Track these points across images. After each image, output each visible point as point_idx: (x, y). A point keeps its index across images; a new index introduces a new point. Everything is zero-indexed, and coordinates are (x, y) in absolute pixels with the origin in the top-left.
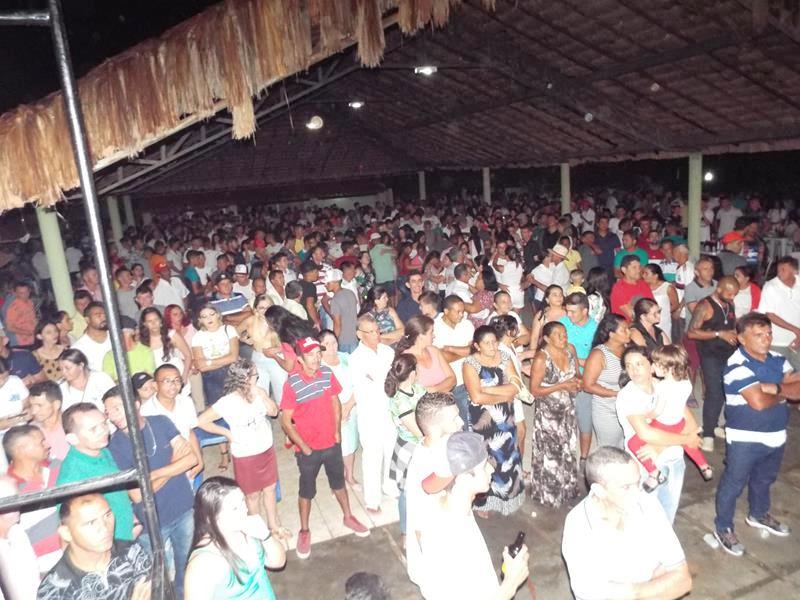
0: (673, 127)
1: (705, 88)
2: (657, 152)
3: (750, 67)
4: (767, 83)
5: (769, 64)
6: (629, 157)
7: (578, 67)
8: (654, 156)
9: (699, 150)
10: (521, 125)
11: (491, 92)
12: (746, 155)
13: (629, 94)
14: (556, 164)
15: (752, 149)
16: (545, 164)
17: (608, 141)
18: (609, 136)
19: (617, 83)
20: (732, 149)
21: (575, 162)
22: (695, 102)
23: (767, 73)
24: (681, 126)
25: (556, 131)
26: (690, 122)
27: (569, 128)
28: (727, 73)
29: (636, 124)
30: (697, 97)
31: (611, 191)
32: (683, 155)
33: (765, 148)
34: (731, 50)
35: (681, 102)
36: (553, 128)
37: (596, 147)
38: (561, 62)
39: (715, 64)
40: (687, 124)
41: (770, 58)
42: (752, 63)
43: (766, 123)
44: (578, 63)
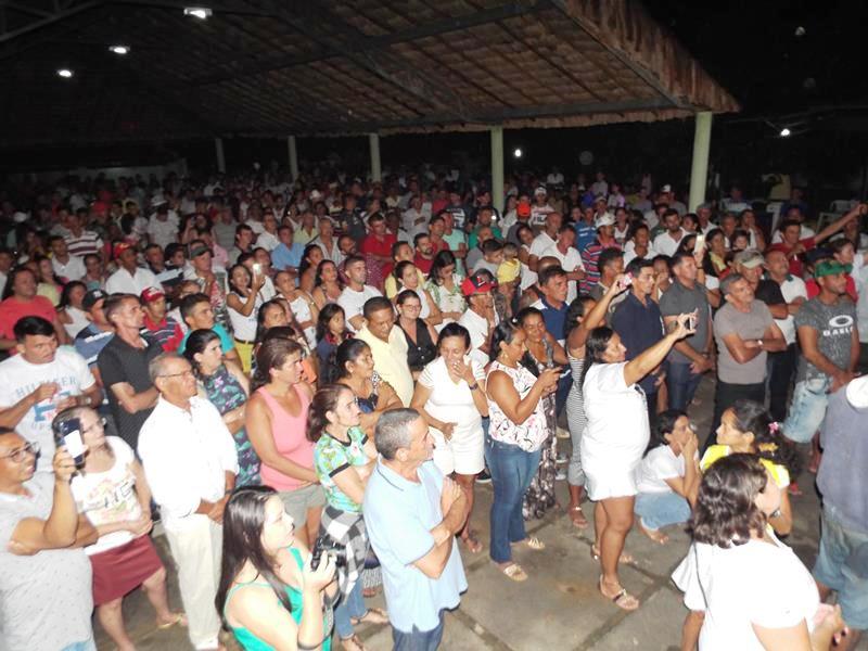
0: (474, 99)
1: (499, 59)
2: (463, 125)
3: (535, 40)
4: (554, 59)
5: (551, 38)
6: (437, 128)
7: (374, 26)
8: (461, 129)
9: (499, 123)
10: (322, 88)
11: (285, 48)
12: (541, 130)
13: (430, 60)
14: (365, 134)
15: (546, 124)
16: (354, 134)
17: (415, 111)
18: (415, 104)
19: (416, 48)
20: (530, 124)
21: (385, 132)
22: (492, 74)
23: (552, 48)
24: (481, 98)
25: (361, 97)
26: (490, 94)
27: (374, 95)
28: (516, 45)
29: (438, 93)
30: (494, 69)
31: (428, 166)
32: (486, 128)
33: (557, 124)
34: (518, 21)
35: (479, 72)
36: (357, 93)
37: (404, 117)
38: (356, 20)
39: (505, 34)
40: (487, 96)
41: (552, 33)
42: (537, 36)
43: (554, 98)
44: (374, 20)
